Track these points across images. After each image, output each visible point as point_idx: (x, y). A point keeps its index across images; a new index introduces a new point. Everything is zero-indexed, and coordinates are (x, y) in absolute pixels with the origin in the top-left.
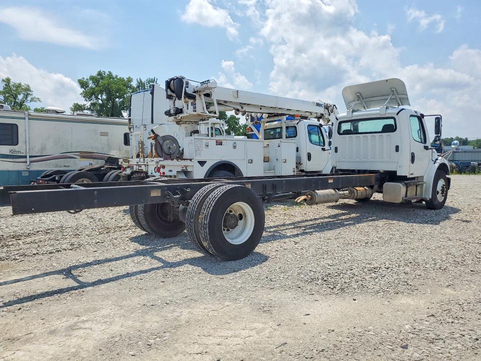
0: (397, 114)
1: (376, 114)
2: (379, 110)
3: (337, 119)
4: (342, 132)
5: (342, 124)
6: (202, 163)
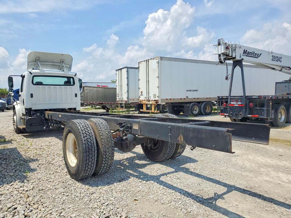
0: (75, 76)
3: (31, 73)
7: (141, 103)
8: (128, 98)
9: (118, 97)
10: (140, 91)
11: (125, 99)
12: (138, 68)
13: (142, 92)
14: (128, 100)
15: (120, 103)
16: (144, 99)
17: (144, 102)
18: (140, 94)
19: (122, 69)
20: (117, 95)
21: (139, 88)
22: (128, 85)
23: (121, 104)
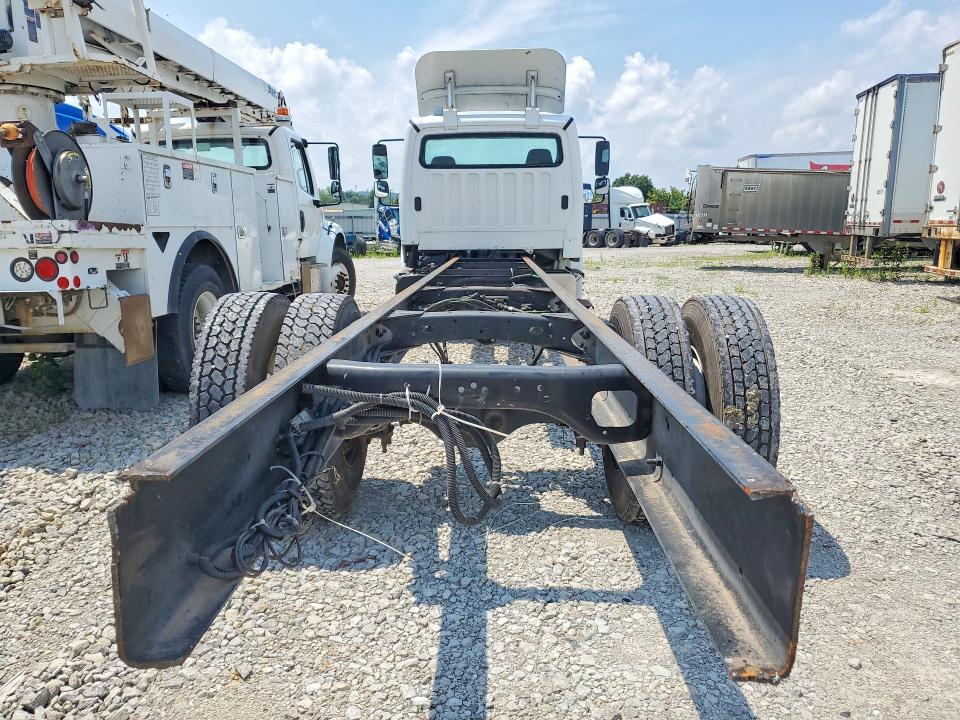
0: (565, 128)
1: (517, 124)
2: (523, 116)
3: (416, 127)
4: (428, 161)
5: (429, 143)
6: (161, 238)
7: (933, 235)
8: (886, 212)
9: (851, 211)
10: (937, 178)
11: (876, 218)
12: (938, 77)
13: (942, 184)
14: (887, 223)
15: (855, 236)
16: (946, 218)
17: (944, 230)
18: (935, 193)
19: (880, 86)
20: (850, 202)
21: (932, 169)
22: (893, 156)
23: (860, 239)
